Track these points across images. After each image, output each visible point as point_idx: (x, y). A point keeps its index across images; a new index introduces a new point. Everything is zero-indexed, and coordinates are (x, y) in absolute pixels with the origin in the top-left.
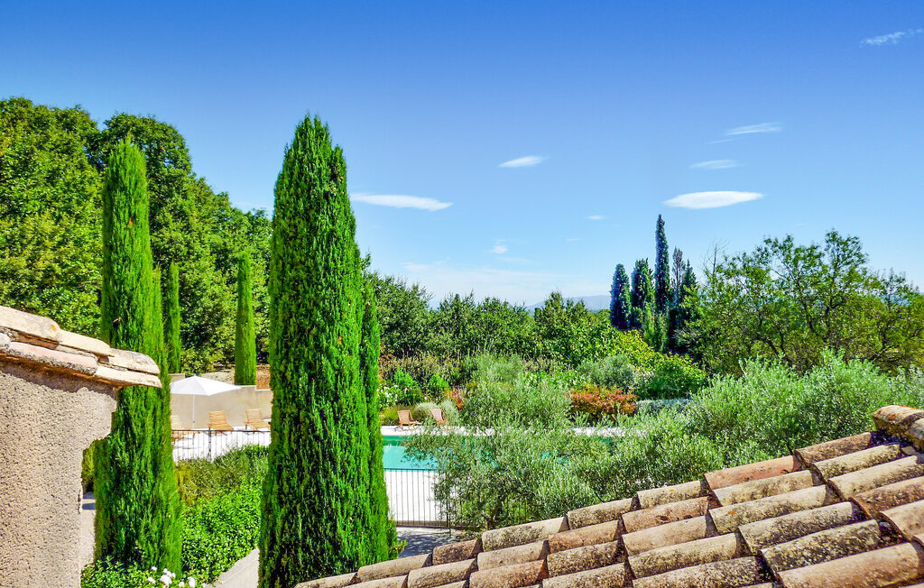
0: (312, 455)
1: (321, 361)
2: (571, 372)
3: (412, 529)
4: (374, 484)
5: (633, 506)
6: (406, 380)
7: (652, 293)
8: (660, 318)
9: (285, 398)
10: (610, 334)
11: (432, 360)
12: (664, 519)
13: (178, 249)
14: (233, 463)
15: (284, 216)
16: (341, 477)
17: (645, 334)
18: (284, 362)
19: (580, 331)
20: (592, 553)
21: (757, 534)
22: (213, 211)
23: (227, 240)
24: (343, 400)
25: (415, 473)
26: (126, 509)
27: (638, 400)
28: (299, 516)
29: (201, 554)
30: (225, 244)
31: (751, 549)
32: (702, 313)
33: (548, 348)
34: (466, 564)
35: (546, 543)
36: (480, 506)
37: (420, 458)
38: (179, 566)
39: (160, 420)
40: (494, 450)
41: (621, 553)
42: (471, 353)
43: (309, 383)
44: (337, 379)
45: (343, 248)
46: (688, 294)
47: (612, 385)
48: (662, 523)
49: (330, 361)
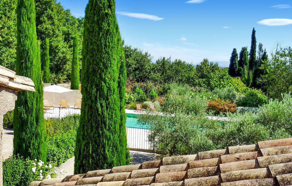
0: (96, 121)
1: (102, 83)
2: (209, 93)
3: (139, 152)
4: (121, 134)
5: (226, 152)
6: (140, 92)
7: (248, 62)
8: (250, 73)
9: (87, 98)
10: (228, 78)
11: (152, 84)
12: (238, 159)
13: (49, 32)
14: (68, 121)
15: (89, 22)
16: (108, 131)
17: (243, 79)
18: (87, 83)
19: (215, 76)
20: (206, 170)
21: (276, 169)
22: (63, 16)
23: (69, 29)
24: (110, 100)
25: (141, 129)
26: (25, 136)
27: (237, 107)
28: (91, 145)
29: (54, 155)
30: (68, 31)
31: (273, 175)
32: (268, 72)
33: (200, 82)
34: (155, 170)
35: (188, 164)
36: (167, 145)
37: (144, 124)
38: (46, 159)
39: (39, 102)
40: (173, 123)
41: (218, 172)
42: (168, 82)
43: (97, 92)
44: (108, 91)
45: (113, 37)
46: (263, 63)
47: (227, 99)
48: (237, 161)
49: (106, 84)
